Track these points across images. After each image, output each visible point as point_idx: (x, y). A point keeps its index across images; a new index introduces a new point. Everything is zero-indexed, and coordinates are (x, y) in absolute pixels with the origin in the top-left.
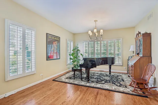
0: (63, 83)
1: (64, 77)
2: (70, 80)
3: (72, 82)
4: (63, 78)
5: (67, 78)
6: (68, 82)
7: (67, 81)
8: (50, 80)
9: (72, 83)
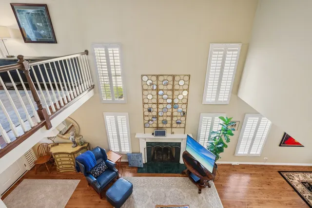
0: (290, 188)
1: (300, 177)
2: (307, 191)
3: (307, 197)
4: (297, 179)
5: (303, 183)
6: (300, 191)
7: (300, 187)
8: (274, 168)
9: (304, 197)
